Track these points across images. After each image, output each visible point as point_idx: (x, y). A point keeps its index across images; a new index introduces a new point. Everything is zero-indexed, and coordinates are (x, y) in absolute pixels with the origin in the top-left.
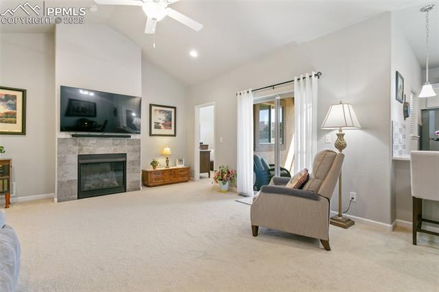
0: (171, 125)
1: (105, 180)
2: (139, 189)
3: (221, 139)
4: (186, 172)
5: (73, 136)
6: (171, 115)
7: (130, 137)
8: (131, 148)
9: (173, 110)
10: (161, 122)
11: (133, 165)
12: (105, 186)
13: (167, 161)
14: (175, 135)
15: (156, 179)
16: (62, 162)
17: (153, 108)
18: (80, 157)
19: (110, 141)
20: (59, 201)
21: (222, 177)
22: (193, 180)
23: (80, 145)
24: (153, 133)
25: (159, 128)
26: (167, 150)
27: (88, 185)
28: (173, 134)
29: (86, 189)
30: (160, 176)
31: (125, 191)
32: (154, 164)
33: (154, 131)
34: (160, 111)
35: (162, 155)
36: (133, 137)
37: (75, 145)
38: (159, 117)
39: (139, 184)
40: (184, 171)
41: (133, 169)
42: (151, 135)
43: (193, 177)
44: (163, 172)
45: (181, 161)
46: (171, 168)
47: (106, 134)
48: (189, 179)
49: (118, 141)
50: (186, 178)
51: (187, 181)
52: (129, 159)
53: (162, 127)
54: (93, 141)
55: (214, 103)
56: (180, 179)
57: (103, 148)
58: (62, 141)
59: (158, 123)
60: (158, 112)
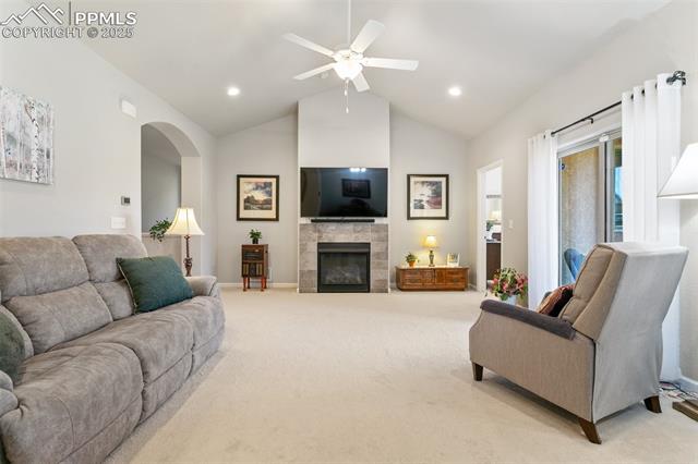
0: (440, 203)
1: (347, 275)
2: (387, 292)
3: (511, 222)
4: (461, 276)
5: (312, 221)
6: (441, 187)
7: (373, 221)
8: (375, 235)
9: (443, 180)
10: (425, 199)
11: (379, 258)
12: (347, 282)
13: (431, 256)
14: (447, 218)
15: (411, 281)
16: (303, 250)
17: (413, 180)
18: (320, 245)
19: (350, 226)
20: (301, 292)
21: (502, 287)
22: (475, 290)
23: (319, 231)
24: (412, 216)
25: (422, 207)
26: (431, 241)
27: (329, 278)
28: (444, 215)
29: (327, 283)
30: (418, 276)
31: (369, 291)
32: (410, 259)
33: (415, 213)
34: (423, 183)
35: (424, 247)
36: (378, 221)
37: (315, 231)
38: (422, 192)
39: (386, 284)
40: (457, 273)
41: (379, 264)
42: (409, 218)
43: (476, 284)
44: (422, 271)
45: (454, 257)
46: (436, 267)
47: (346, 218)
48: (466, 287)
49: (360, 226)
50: (461, 285)
51: (463, 290)
52: (374, 249)
53: (426, 205)
54: (333, 226)
55: (501, 161)
56: (450, 284)
57: (342, 236)
58: (303, 227)
59: (421, 201)
60: (419, 185)
